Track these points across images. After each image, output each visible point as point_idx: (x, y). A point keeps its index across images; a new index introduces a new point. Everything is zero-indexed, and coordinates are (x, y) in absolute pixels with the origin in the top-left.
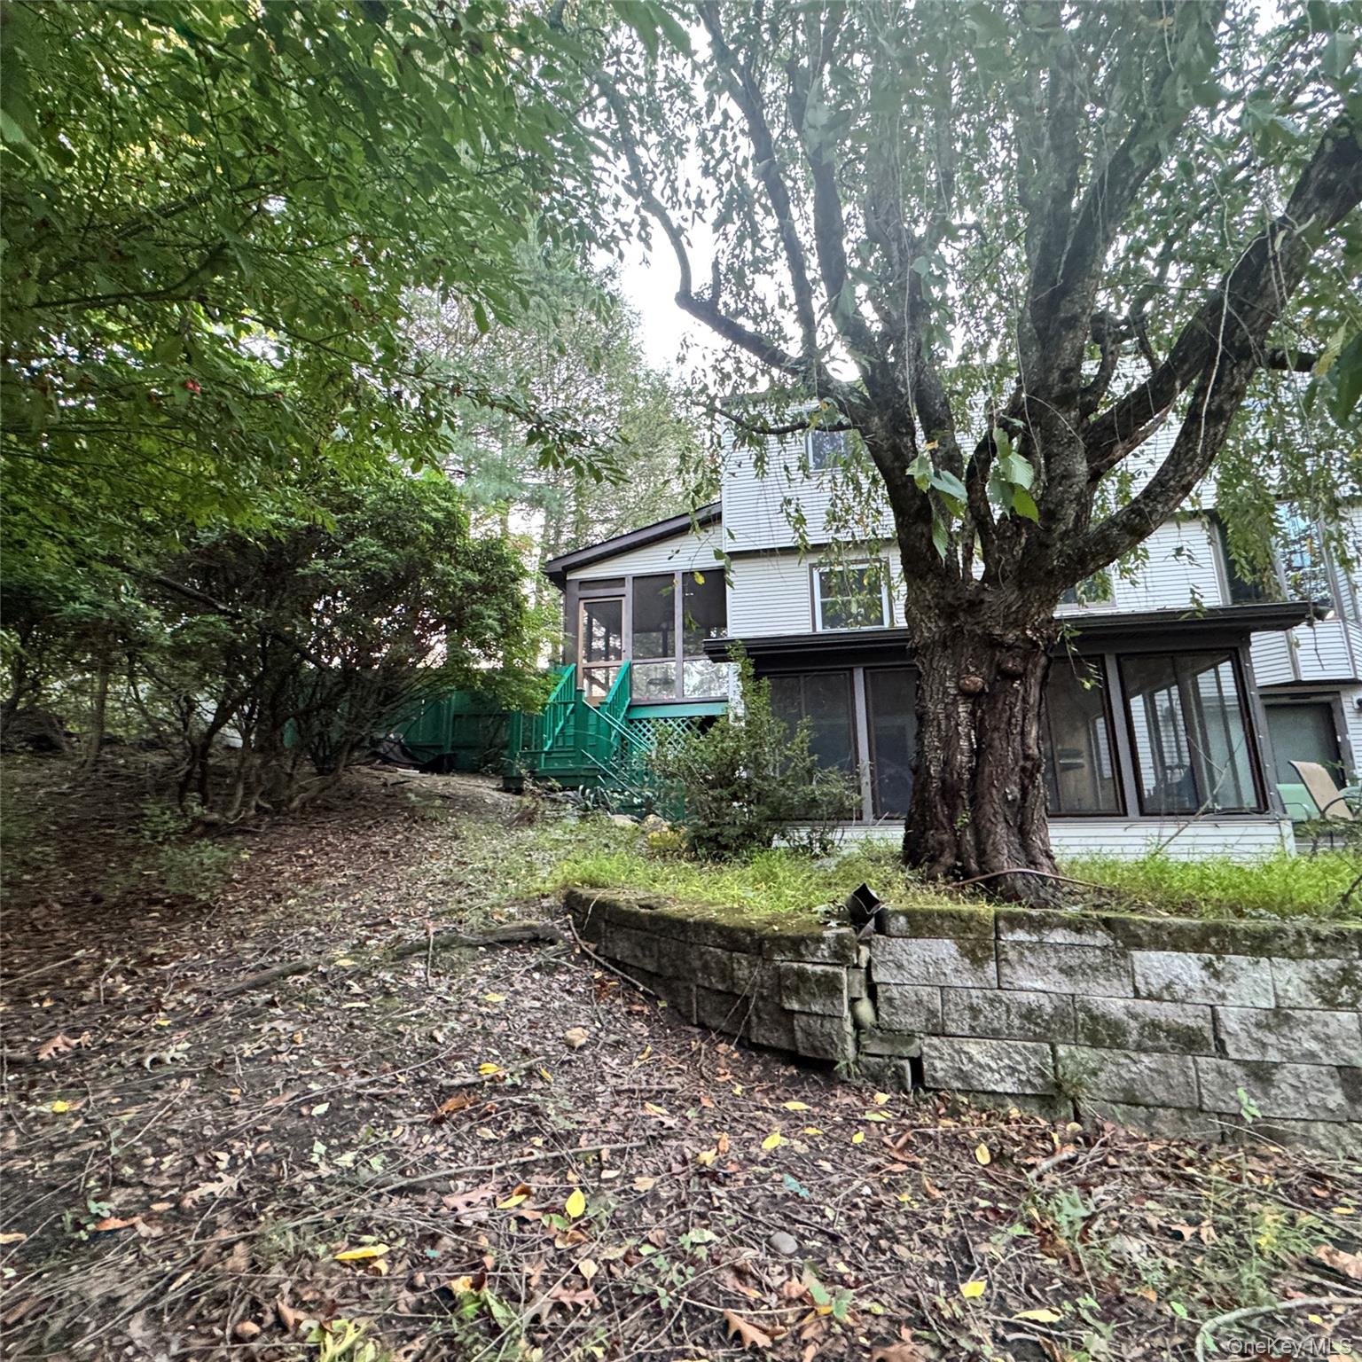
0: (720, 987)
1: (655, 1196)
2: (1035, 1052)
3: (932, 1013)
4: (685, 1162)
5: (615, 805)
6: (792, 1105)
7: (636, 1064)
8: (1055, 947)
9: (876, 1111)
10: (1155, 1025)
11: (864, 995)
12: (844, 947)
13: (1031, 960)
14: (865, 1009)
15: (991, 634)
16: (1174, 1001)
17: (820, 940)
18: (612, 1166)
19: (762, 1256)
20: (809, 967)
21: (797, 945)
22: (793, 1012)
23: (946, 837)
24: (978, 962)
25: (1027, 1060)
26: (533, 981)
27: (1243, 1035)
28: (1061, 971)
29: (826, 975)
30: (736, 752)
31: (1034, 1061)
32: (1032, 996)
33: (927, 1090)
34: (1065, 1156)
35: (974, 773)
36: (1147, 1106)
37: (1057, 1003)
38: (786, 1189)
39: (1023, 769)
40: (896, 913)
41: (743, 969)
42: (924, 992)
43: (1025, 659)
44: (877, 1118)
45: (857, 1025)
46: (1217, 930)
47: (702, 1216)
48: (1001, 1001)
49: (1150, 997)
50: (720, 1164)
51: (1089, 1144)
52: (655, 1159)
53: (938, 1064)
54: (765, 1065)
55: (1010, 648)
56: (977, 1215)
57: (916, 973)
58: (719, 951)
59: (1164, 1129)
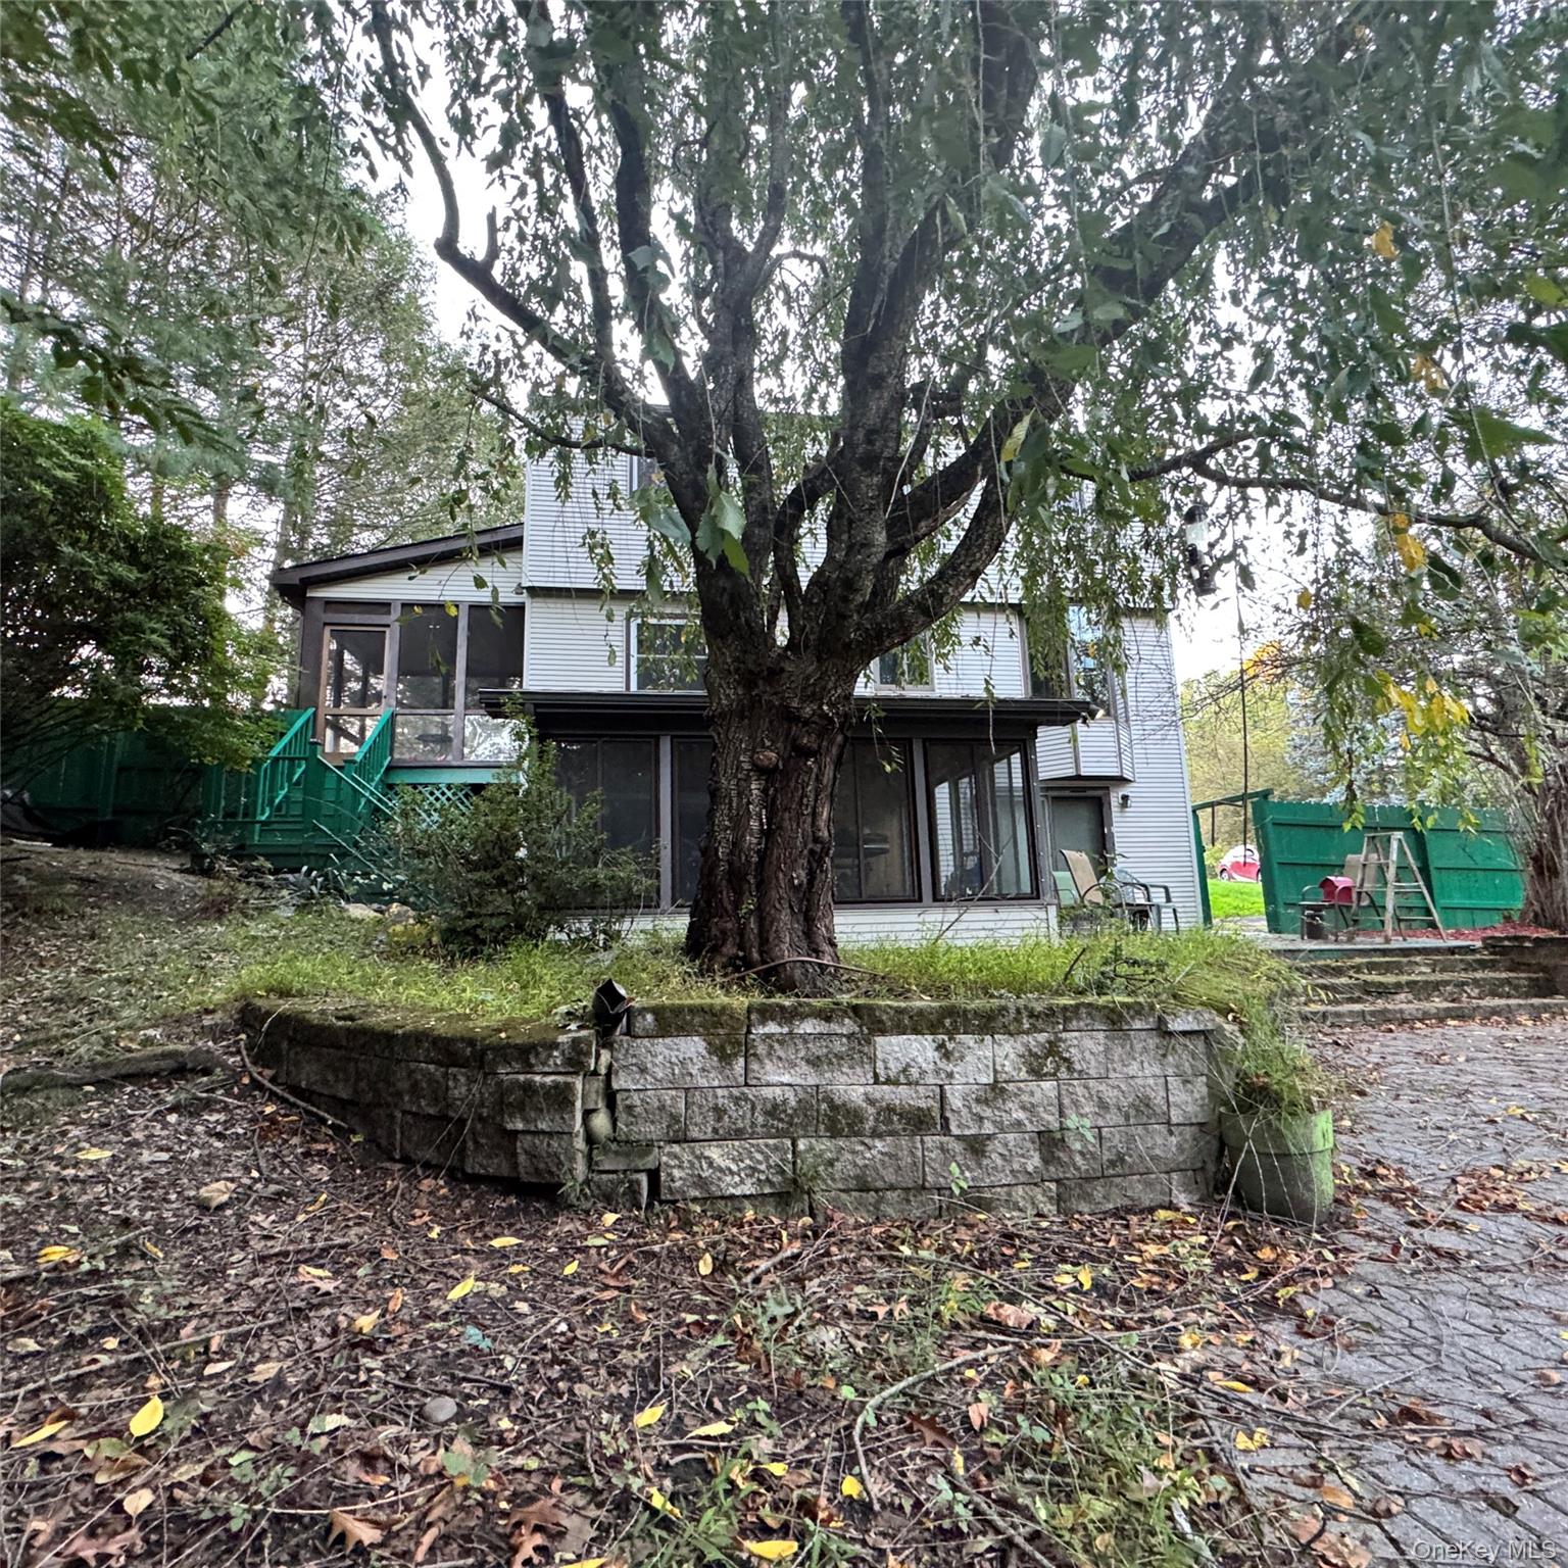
0: (431, 1111)
1: (278, 1384)
2: (776, 1148)
3: (675, 1118)
4: (335, 1332)
5: (351, 891)
6: (497, 1243)
7: (301, 1218)
8: (805, 1038)
9: (601, 1235)
10: (890, 1109)
11: (601, 1105)
12: (580, 1052)
13: (781, 1053)
14: (601, 1122)
15: (788, 707)
16: (909, 1084)
17: (555, 1045)
18: (224, 1355)
19: (406, 1431)
20: (537, 1078)
21: (525, 1053)
22: (516, 1132)
23: (729, 925)
24: (725, 1059)
25: (767, 1158)
26: (166, 1124)
27: (965, 1111)
28: (808, 1062)
29: (556, 1085)
30: (504, 827)
31: (775, 1159)
32: (778, 1090)
33: (661, 1202)
34: (788, 1253)
35: (763, 855)
36: (877, 1191)
37: (801, 1095)
38: (464, 1344)
39: (812, 852)
40: (643, 1011)
41: (462, 1088)
42: (667, 1097)
43: (820, 736)
44: (600, 1242)
45: (590, 1139)
46: (951, 1012)
47: (337, 1398)
48: (747, 1099)
49: (888, 1081)
50: (383, 1327)
51: (816, 1236)
52: (294, 1337)
53: (676, 1173)
54: (478, 1199)
55: (806, 723)
56: (679, 1333)
57: (660, 1075)
58: (432, 1067)
59: (890, 1211)
